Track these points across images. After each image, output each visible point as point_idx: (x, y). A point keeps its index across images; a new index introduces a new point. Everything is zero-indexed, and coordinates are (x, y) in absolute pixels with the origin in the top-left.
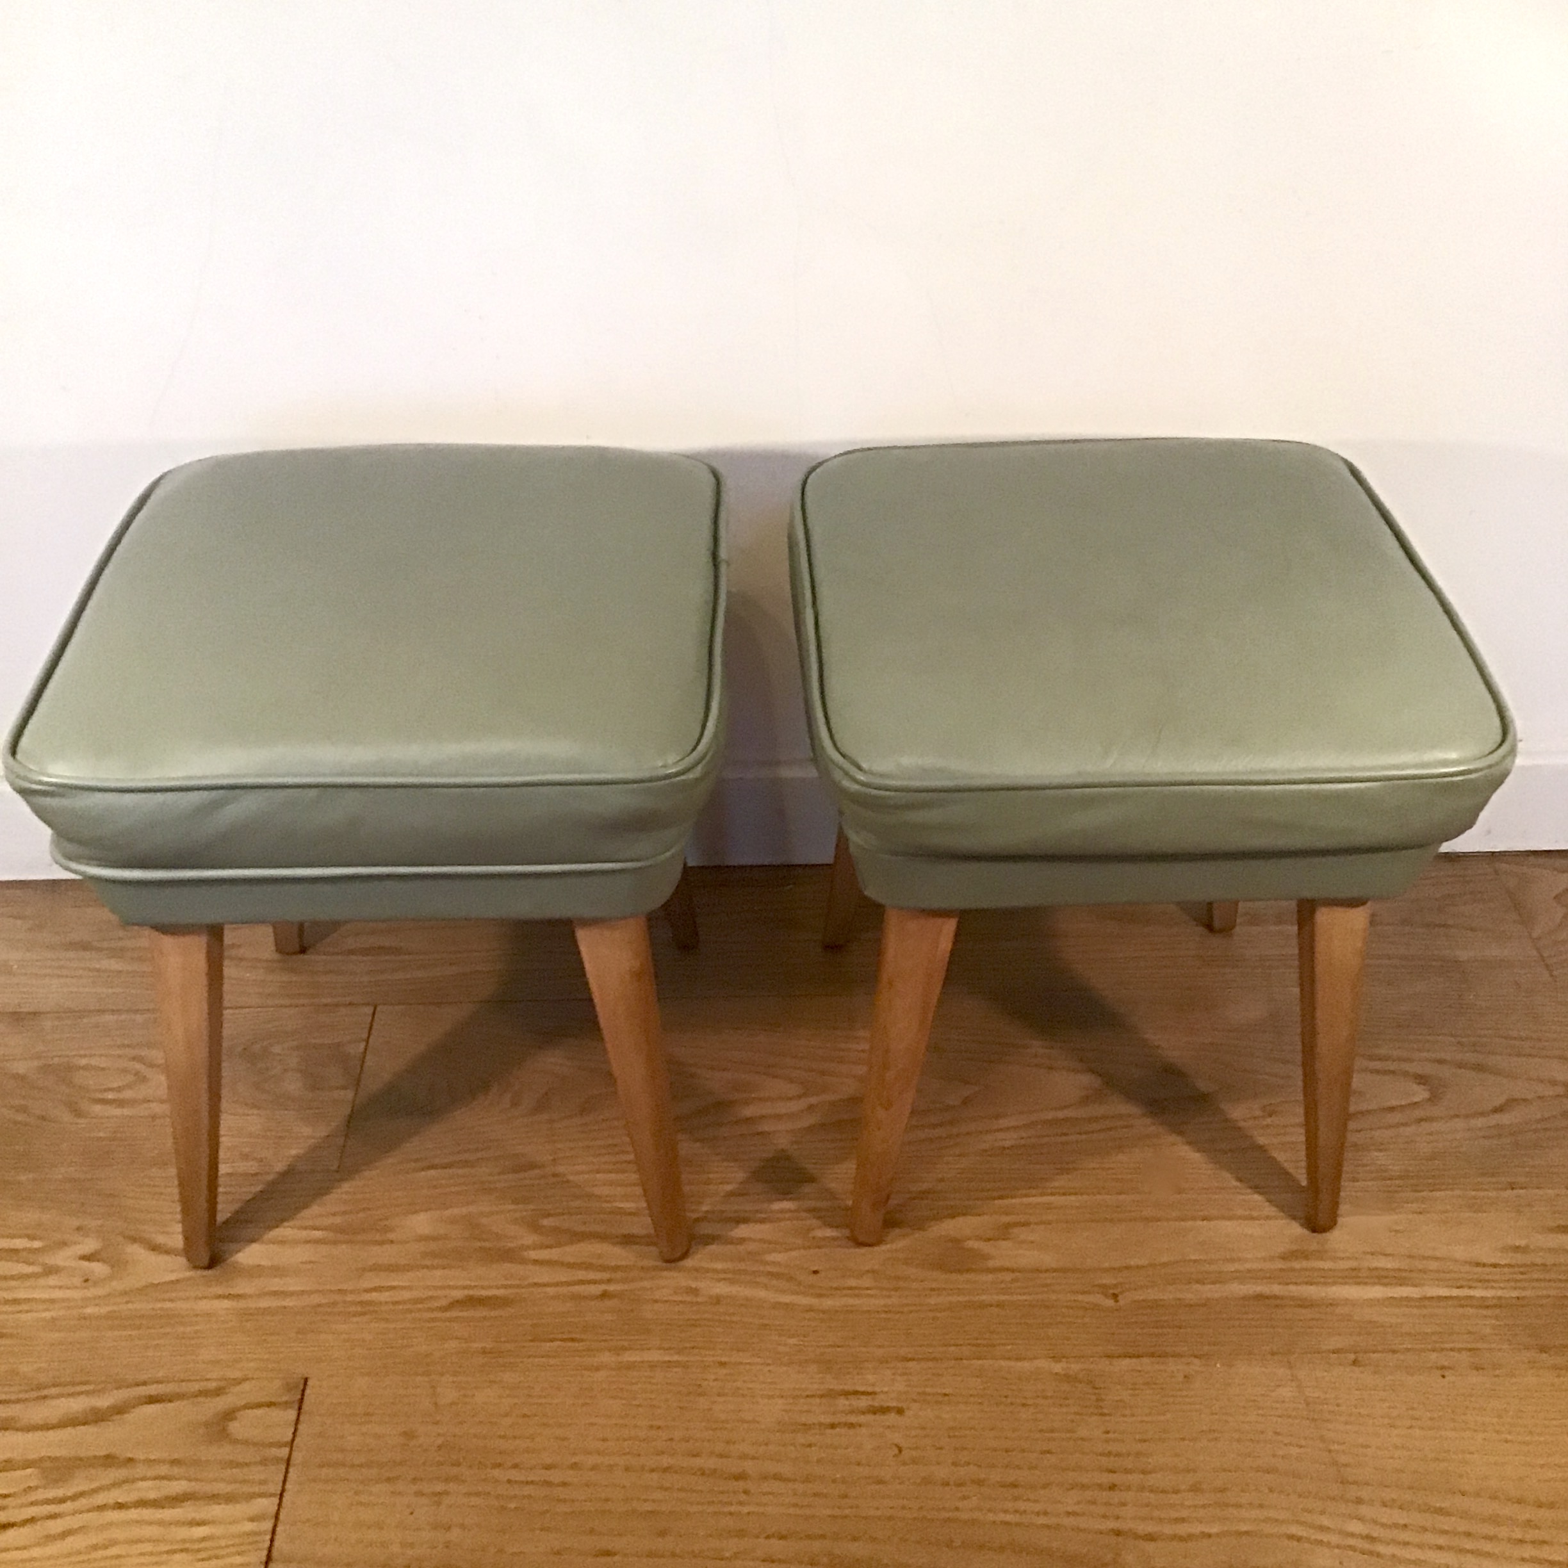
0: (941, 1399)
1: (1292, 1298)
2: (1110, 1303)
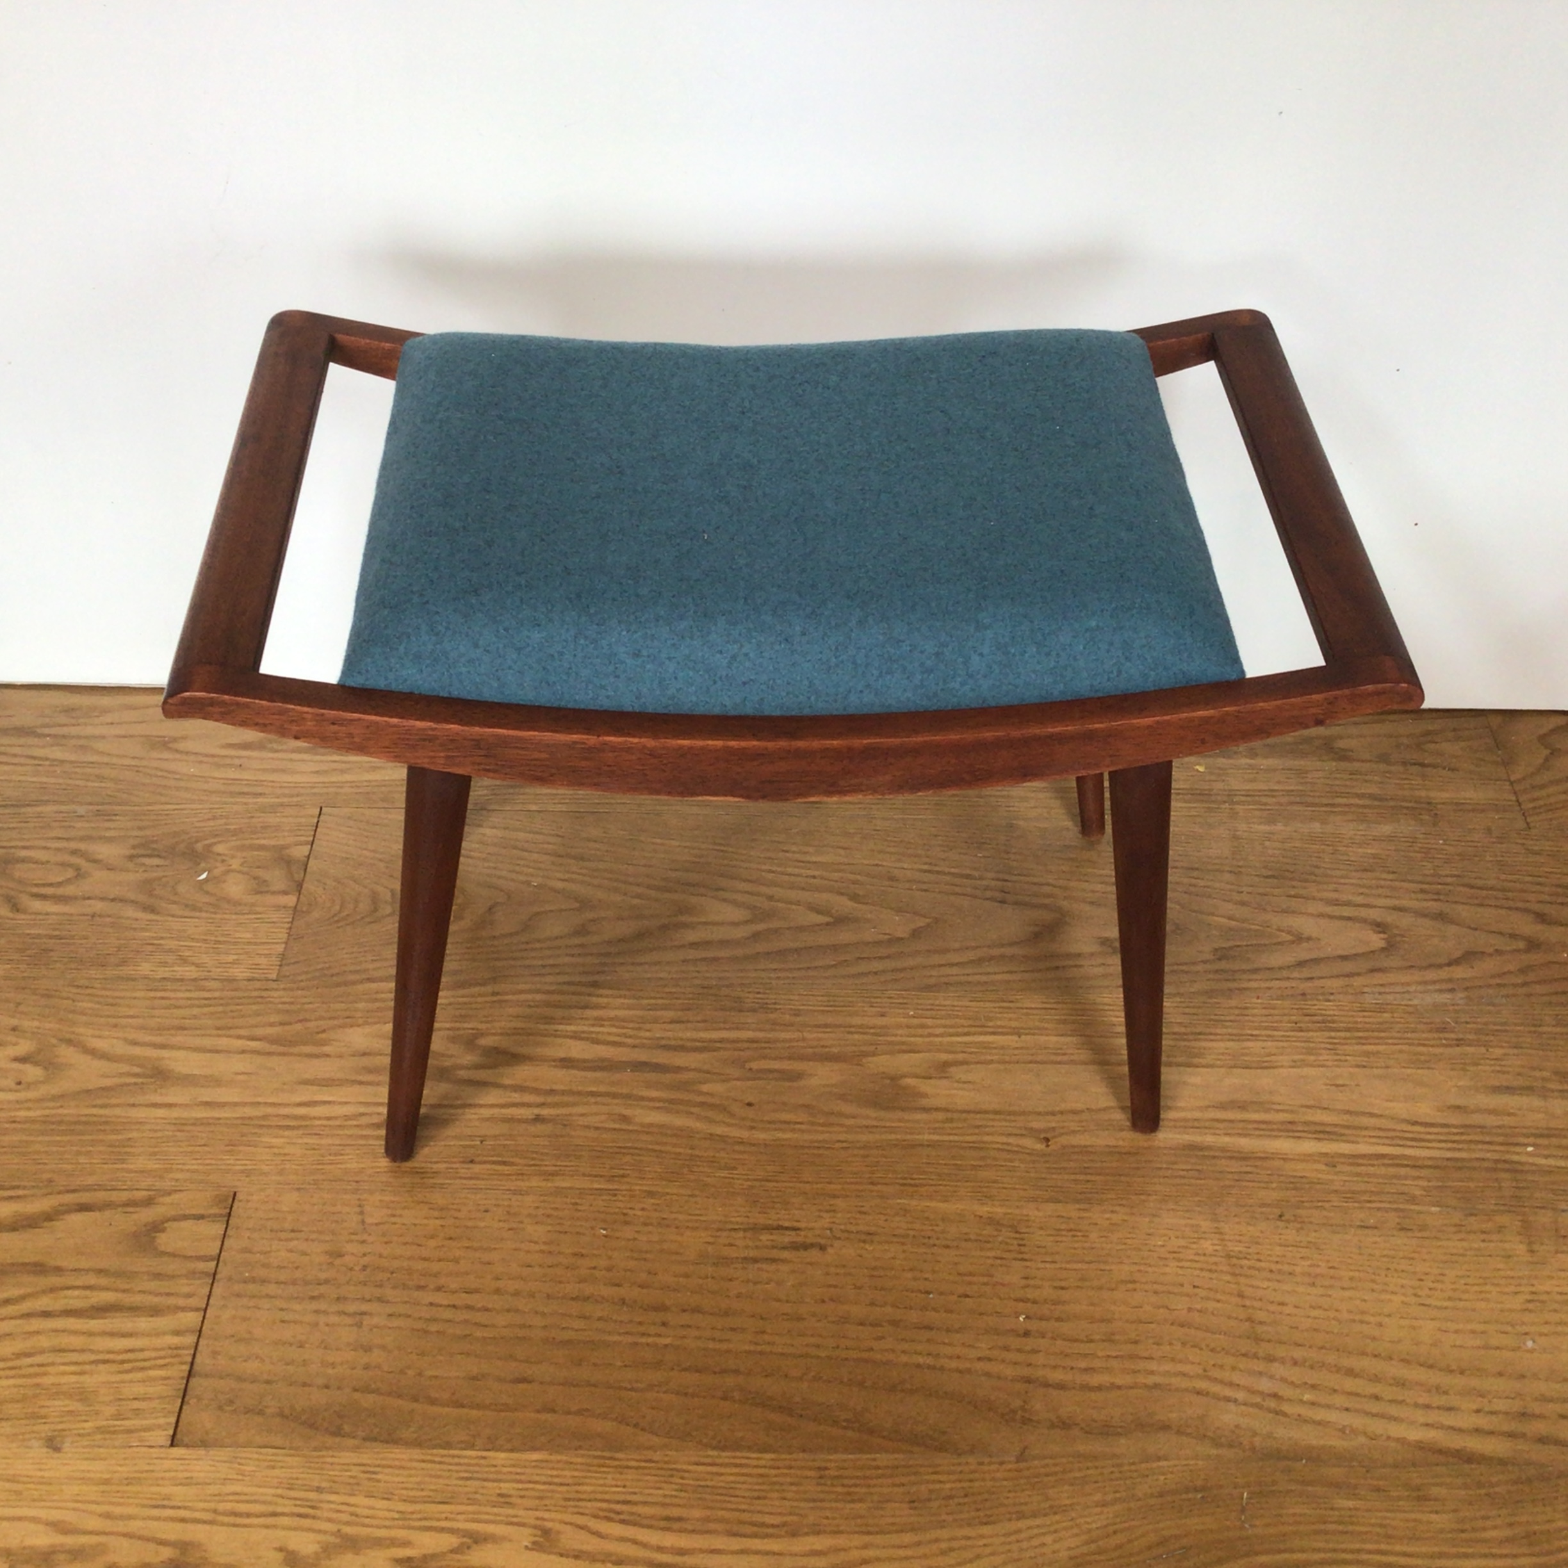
0: (863, 1237)
1: (1223, 1149)
2: (1040, 1146)
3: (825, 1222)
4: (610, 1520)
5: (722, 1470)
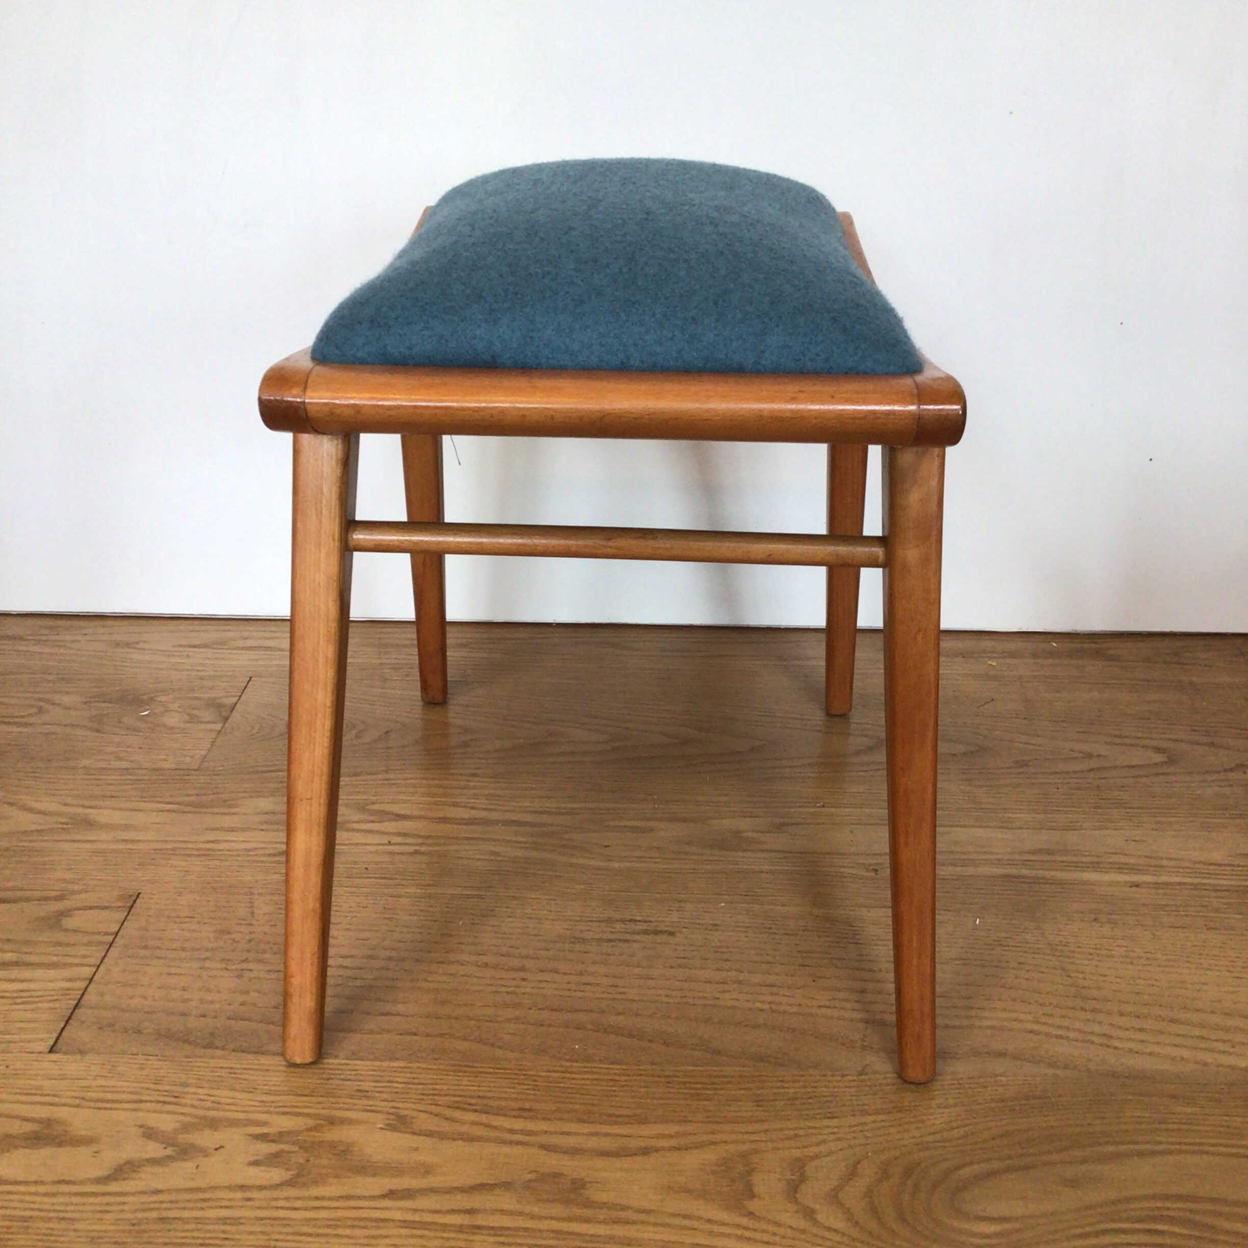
0: (710, 927)
1: (1038, 878)
2: (869, 874)
3: (674, 917)
4: (464, 1109)
5: (574, 1076)
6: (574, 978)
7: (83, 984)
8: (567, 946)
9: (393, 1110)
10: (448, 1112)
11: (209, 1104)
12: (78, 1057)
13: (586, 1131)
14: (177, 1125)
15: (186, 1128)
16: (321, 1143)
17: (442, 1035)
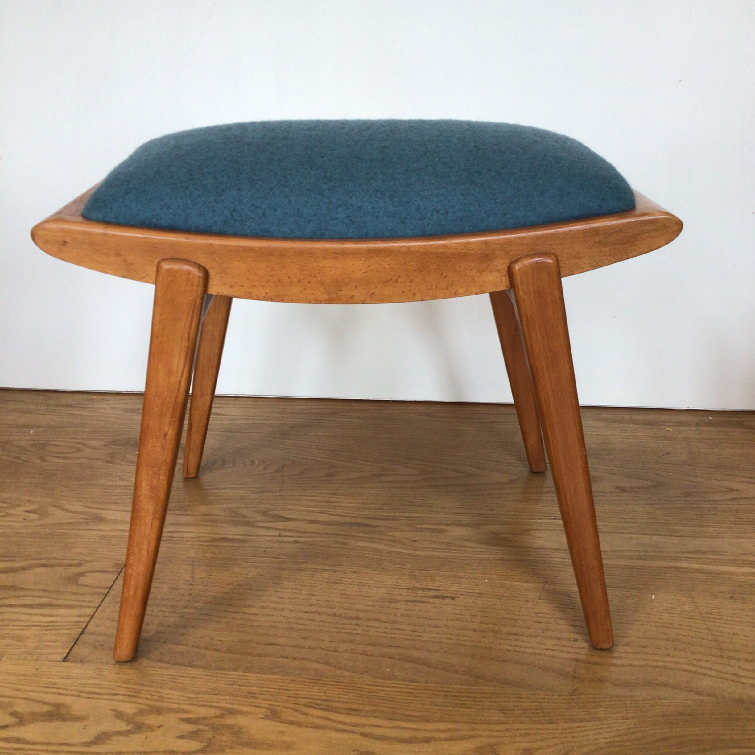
3: (455, 588)
4: (314, 708)
5: (384, 689)
6: (388, 625)
7: (87, 619)
8: (386, 604)
9: (270, 707)
10: (303, 709)
11: (155, 698)
12: (79, 665)
13: (391, 725)
14: (135, 711)
15: (141, 712)
16: (223, 726)
17: (303, 659)
